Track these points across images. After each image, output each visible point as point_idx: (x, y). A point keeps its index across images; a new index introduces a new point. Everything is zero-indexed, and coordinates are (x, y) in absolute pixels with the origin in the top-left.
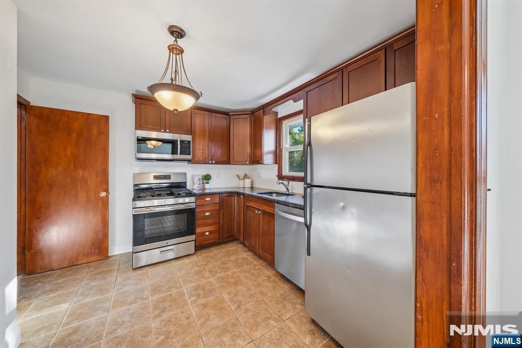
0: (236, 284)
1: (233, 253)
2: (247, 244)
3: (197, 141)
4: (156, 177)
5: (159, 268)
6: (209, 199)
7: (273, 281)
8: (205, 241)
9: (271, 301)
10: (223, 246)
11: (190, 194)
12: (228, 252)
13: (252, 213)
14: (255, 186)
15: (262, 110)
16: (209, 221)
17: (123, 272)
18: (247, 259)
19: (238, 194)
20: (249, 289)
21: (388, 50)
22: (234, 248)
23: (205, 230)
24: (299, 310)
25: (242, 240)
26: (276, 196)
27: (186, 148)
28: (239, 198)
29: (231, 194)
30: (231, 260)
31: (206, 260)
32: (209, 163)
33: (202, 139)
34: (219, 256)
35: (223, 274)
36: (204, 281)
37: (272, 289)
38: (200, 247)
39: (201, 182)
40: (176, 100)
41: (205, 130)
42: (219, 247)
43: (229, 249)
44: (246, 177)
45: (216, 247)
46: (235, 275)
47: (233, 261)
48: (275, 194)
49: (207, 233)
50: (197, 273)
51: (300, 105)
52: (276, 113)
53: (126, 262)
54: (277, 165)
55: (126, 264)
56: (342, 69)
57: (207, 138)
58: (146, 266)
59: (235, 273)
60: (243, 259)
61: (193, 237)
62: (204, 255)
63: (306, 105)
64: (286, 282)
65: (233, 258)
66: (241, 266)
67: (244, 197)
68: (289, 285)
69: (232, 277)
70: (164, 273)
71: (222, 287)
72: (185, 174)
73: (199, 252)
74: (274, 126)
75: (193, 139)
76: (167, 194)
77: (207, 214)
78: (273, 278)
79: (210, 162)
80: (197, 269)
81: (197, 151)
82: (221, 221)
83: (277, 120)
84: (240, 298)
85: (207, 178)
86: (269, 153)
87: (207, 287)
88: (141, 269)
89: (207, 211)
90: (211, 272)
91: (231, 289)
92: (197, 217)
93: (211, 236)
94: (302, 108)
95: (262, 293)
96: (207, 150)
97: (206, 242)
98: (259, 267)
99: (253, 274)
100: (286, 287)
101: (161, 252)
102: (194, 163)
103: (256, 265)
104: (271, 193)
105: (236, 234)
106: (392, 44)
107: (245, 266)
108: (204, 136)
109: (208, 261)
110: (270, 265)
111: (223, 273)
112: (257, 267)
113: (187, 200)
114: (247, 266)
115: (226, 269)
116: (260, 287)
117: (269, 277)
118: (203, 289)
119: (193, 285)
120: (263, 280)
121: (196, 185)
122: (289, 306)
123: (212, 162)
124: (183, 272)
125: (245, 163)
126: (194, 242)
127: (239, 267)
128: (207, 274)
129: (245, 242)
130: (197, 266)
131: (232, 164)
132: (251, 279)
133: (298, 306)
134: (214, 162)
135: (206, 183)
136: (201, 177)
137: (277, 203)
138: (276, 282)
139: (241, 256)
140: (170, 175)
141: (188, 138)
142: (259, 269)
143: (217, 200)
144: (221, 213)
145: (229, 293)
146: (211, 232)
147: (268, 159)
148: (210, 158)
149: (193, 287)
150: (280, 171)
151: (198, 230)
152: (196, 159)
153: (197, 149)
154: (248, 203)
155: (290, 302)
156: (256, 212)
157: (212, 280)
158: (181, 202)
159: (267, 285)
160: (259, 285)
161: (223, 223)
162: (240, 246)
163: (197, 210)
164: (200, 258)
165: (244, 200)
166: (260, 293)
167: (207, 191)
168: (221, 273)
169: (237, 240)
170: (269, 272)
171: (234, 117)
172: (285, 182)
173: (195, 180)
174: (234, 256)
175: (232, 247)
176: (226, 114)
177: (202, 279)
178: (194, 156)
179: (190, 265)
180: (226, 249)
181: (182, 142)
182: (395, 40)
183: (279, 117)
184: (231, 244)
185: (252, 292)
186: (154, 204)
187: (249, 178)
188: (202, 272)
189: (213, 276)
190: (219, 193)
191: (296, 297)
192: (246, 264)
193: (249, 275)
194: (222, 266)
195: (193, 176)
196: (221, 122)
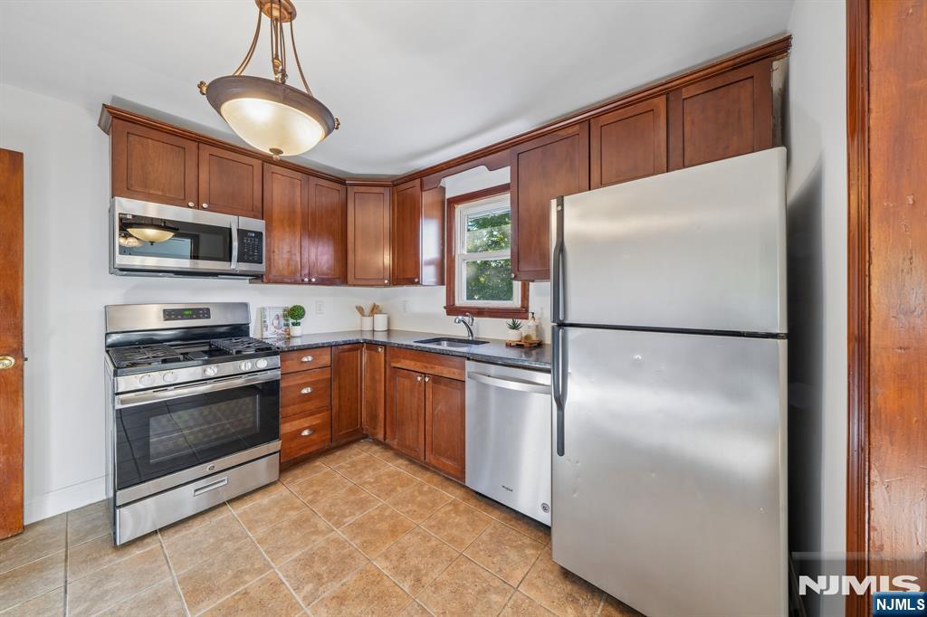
0: (394, 532)
1: (366, 467)
2: (394, 443)
3: (277, 233)
4: (169, 314)
5: (192, 530)
6: (310, 358)
7: (467, 511)
8: (301, 449)
9: (478, 553)
10: (338, 453)
11: (265, 350)
12: (353, 465)
13: (407, 382)
14: (395, 327)
15: (418, 181)
16: (310, 406)
17: (85, 561)
18: (399, 474)
19: (372, 345)
20: (426, 539)
21: (671, 98)
22: (364, 455)
23: (299, 426)
24: (533, 561)
25: (380, 437)
26: (449, 345)
27: (252, 248)
28: (373, 353)
29: (355, 346)
30: (365, 483)
31: (311, 490)
32: (302, 282)
33: (287, 229)
34: (338, 477)
35: (358, 516)
36: (320, 541)
37: (468, 527)
38: (290, 464)
39: (283, 322)
40: (281, 128)
41: (293, 212)
42: (330, 457)
43: (355, 458)
44: (375, 310)
45: (323, 459)
46: (387, 513)
47: (371, 483)
48: (445, 342)
49: (306, 433)
50: (299, 524)
51: (503, 176)
52: (443, 190)
53: (88, 533)
54: (444, 288)
55: (90, 539)
56: (588, 120)
57: (299, 227)
58: (155, 532)
59: (384, 508)
60: (390, 475)
61: (275, 445)
62: (300, 480)
63: (516, 175)
64: (491, 509)
65: (369, 476)
66: (392, 491)
67: (385, 350)
68: (497, 513)
69: (382, 518)
70: (212, 540)
71: (366, 545)
72: (245, 306)
73: (289, 474)
74: (437, 213)
75: (269, 227)
76: (202, 351)
77: (305, 391)
78: (464, 505)
79: (306, 280)
80: (293, 514)
81: (276, 257)
82: (335, 402)
83: (443, 202)
84: (414, 561)
85: (295, 314)
86: (430, 263)
87: (332, 551)
88: (139, 543)
89: (305, 385)
90: (329, 515)
91: (387, 546)
92: (282, 400)
93: (314, 437)
94: (509, 181)
95: (453, 540)
96: (298, 255)
97: (304, 452)
98: (430, 488)
99: (421, 505)
100: (494, 517)
101: (196, 491)
102: (269, 282)
103: (422, 485)
104: (438, 340)
105: (365, 427)
106: (678, 89)
107: (399, 489)
108: (292, 224)
109: (316, 493)
110: (447, 479)
111: (358, 513)
112: (426, 488)
113: (262, 363)
114: (405, 489)
115: (362, 504)
116: (445, 529)
117: (455, 505)
118: (325, 560)
119: (297, 554)
120: (445, 513)
121: (271, 329)
122: (513, 555)
123: (310, 280)
124: (261, 531)
125: (380, 283)
126: (278, 454)
127: (388, 494)
128: (322, 523)
129: (387, 441)
130: (292, 508)
131: (350, 285)
132: (421, 516)
133: (529, 552)
134: (313, 280)
135: (293, 324)
136: (280, 313)
137: (469, 359)
138: (473, 512)
139: (384, 471)
140: (208, 310)
141: (257, 225)
142: (430, 491)
143: (326, 359)
144: (335, 385)
145: (386, 557)
146: (313, 429)
147: (429, 274)
148: (307, 272)
149: (298, 560)
150: (452, 298)
151: (286, 428)
152: (274, 272)
153: (276, 250)
154: (397, 362)
155: (511, 547)
156: (419, 378)
157: (339, 533)
158: (247, 369)
159: (457, 520)
160: (441, 525)
161: (340, 406)
162: (376, 448)
163: (282, 385)
164: (295, 488)
165: (385, 356)
166: (449, 541)
167: (297, 343)
168: (352, 514)
169: (365, 437)
170: (451, 494)
171: (356, 189)
172: (466, 319)
173: (268, 319)
174: (371, 472)
175: (361, 453)
176: (340, 181)
177: (314, 537)
178: (269, 266)
179: (276, 510)
180: (348, 460)
181: (242, 233)
182: (684, 83)
183: (448, 196)
184: (355, 448)
185: (433, 543)
186: (176, 378)
187: (380, 312)
188: (308, 520)
189: (338, 524)
190: (330, 346)
191: (518, 535)
192: (402, 486)
193: (415, 508)
194: (352, 498)
195: (262, 310)
196: (330, 197)
